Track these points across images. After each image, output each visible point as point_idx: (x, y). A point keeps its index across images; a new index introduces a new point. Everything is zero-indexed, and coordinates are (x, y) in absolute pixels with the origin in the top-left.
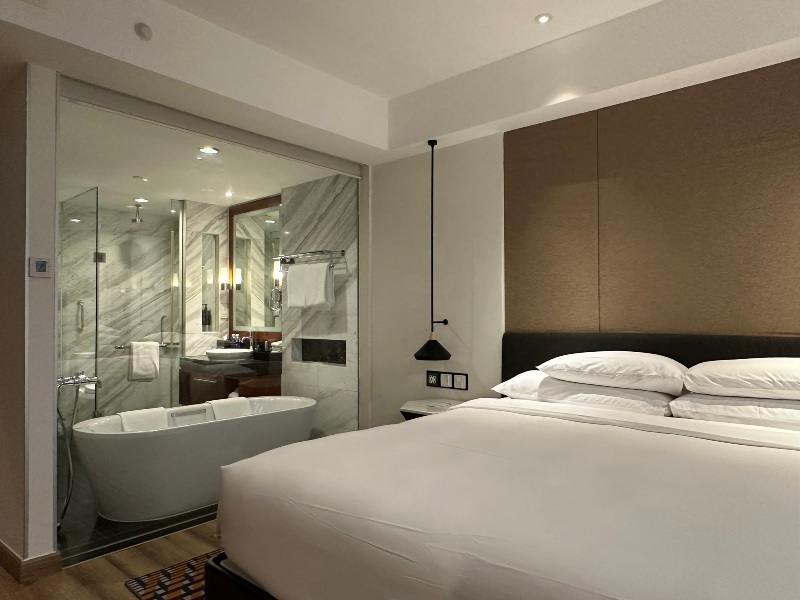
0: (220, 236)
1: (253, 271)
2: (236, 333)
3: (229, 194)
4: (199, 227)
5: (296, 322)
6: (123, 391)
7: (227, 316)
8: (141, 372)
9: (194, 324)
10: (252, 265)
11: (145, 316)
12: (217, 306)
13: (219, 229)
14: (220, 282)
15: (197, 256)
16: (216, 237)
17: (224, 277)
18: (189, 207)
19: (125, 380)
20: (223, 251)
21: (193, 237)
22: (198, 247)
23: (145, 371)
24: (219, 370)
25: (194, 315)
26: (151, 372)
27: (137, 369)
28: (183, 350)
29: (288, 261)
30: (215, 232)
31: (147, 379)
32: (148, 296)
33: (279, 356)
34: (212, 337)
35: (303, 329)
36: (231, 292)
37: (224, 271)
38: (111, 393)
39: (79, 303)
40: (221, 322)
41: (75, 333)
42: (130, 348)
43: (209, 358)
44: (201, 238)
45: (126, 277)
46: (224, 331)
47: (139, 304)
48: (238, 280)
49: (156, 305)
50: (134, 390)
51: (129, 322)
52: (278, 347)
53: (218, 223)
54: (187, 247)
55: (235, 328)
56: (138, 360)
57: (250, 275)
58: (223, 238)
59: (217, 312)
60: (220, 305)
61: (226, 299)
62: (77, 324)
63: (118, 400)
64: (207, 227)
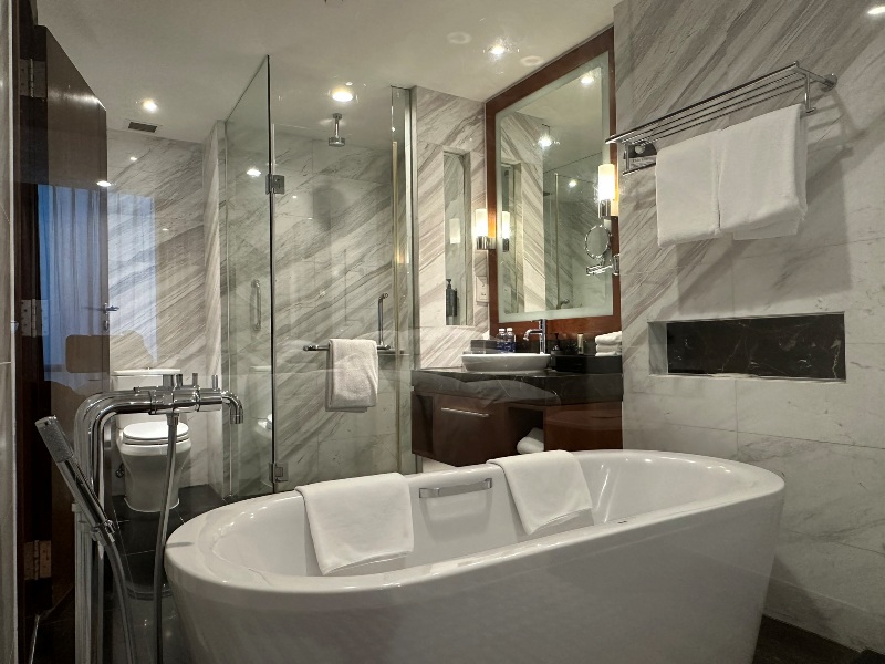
0: (472, 154)
1: (526, 221)
2: (505, 326)
3: (498, 50)
4: (439, 136)
5: (664, 284)
6: (320, 428)
7: (486, 298)
8: (347, 394)
9: (433, 311)
10: (523, 208)
11: (352, 306)
12: (469, 281)
13: (470, 142)
14: (475, 235)
15: (436, 188)
16: (464, 158)
17: (481, 225)
18: (421, 100)
19: (324, 409)
20: (479, 182)
21: (429, 152)
22: (437, 172)
23: (355, 392)
24: (493, 390)
25: (433, 294)
26: (364, 395)
27: (340, 388)
28: (416, 356)
29: (639, 150)
30: (464, 148)
31: (359, 408)
32: (354, 277)
33: (615, 364)
34: (465, 334)
35: (683, 299)
36: (493, 253)
37: (480, 217)
38: (304, 430)
39: (254, 285)
40: (477, 309)
41: (248, 332)
42: (328, 349)
43: (468, 368)
44: (441, 156)
45: (323, 243)
46: (483, 325)
47: (342, 288)
48: (504, 232)
49: (367, 290)
50: (337, 424)
51: (328, 316)
52: (612, 343)
53: (468, 130)
54: (420, 170)
55: (503, 318)
56: (342, 374)
57: (521, 225)
58: (477, 159)
59: (469, 291)
60: (474, 277)
61: (484, 268)
62: (251, 319)
63: (315, 440)
64: (451, 138)
